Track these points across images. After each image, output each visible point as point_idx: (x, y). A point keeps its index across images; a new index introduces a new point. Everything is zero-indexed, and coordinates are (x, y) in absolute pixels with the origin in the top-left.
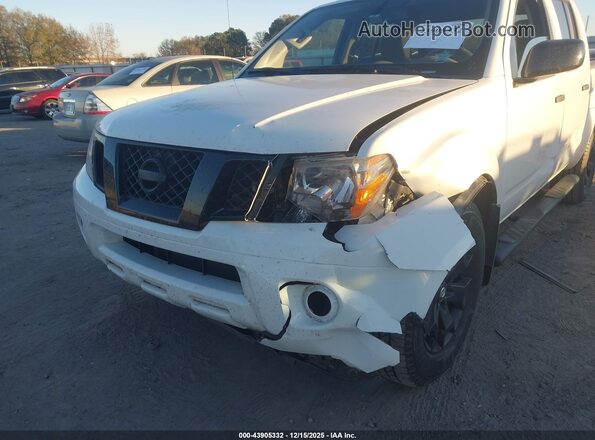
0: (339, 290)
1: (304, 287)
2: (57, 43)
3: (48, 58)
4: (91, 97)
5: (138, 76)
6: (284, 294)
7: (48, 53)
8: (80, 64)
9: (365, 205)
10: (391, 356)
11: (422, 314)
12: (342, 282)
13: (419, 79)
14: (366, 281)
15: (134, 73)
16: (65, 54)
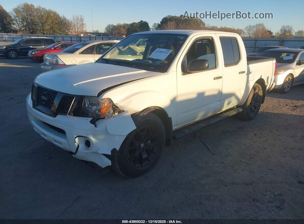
0: (93, 139)
1: (84, 138)
2: (56, 23)
3: (51, 31)
4: (56, 57)
5: (78, 49)
6: (77, 140)
7: (52, 28)
8: (66, 34)
9: (105, 113)
10: (108, 162)
11: (118, 149)
12: (94, 137)
13: (144, 71)
14: (102, 137)
15: (76, 48)
16: (60, 29)
